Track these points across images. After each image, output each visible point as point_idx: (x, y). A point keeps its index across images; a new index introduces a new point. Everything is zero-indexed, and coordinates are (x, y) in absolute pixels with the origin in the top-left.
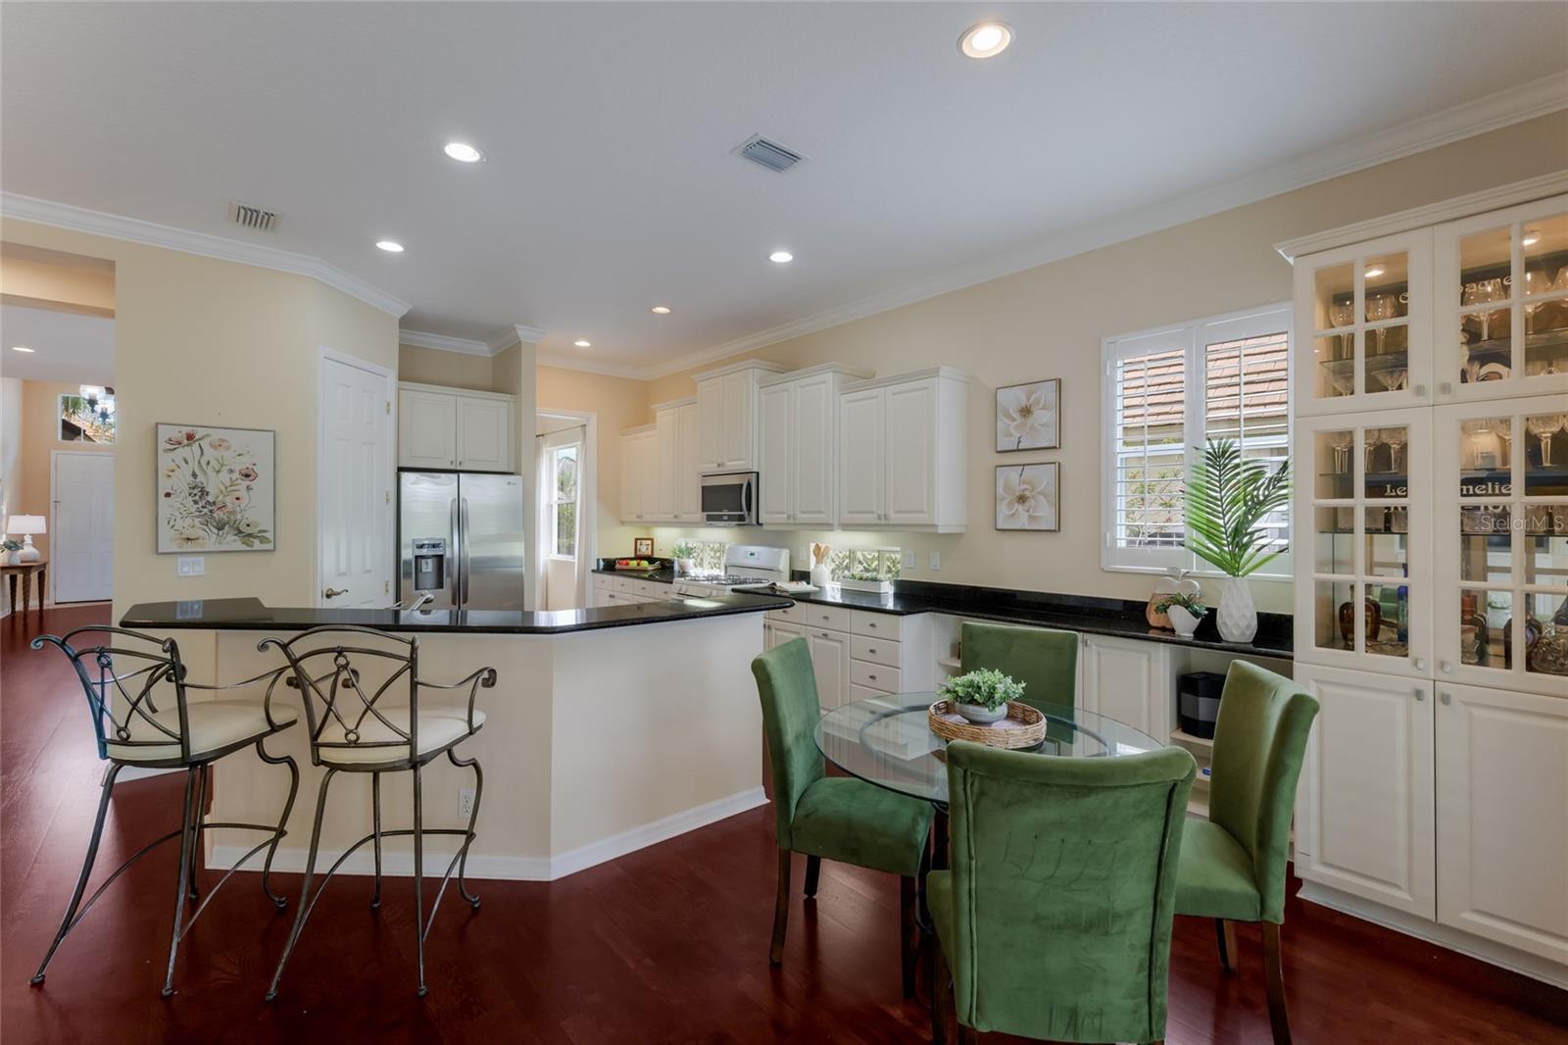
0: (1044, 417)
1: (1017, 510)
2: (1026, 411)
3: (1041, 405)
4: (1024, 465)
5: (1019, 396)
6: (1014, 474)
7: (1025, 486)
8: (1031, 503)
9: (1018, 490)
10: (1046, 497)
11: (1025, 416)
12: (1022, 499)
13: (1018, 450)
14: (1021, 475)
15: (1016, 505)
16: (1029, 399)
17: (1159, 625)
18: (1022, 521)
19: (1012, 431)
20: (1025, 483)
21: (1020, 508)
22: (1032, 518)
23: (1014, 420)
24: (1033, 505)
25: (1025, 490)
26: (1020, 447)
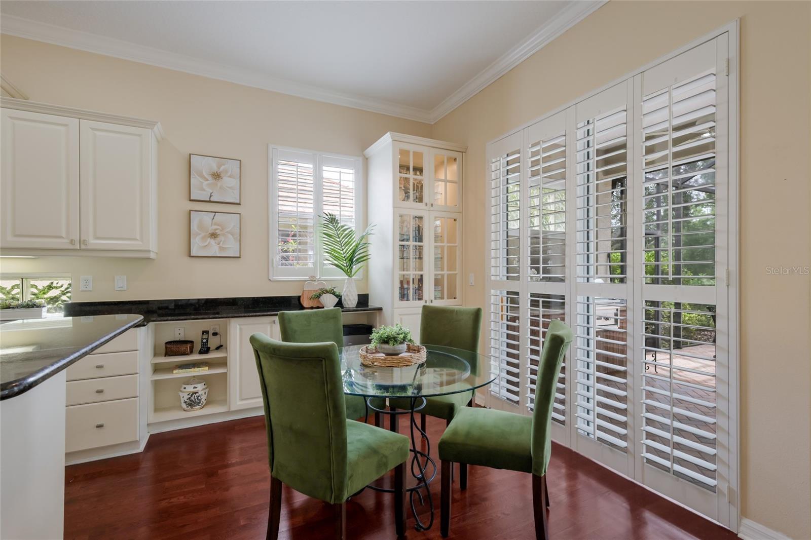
0: (229, 182)
1: (209, 243)
2: (217, 176)
3: (229, 174)
4: (216, 212)
5: (213, 164)
6: (207, 218)
7: (216, 227)
8: (222, 238)
9: (211, 229)
10: (232, 235)
11: (215, 179)
12: (214, 235)
13: (210, 202)
14: (213, 219)
15: (209, 239)
16: (219, 168)
17: (310, 306)
18: (214, 250)
19: (204, 187)
20: (215, 224)
21: (212, 241)
22: (221, 249)
23: (207, 180)
24: (223, 239)
25: (217, 229)
26: (212, 199)
